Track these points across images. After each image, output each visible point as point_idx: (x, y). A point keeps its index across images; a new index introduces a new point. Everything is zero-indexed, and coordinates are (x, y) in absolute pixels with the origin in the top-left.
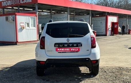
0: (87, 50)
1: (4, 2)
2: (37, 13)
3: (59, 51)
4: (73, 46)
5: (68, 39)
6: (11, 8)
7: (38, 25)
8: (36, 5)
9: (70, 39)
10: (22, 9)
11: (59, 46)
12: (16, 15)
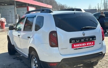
3: (75, 47)
11: (76, 42)
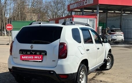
0: (53, 61)
1: (72, 5)
2: (98, 15)
4: (35, 54)
5: (32, 46)
6: (80, 10)
7: (98, 27)
8: (97, 6)
9: (34, 45)
10: (91, 11)
12: (73, 17)
